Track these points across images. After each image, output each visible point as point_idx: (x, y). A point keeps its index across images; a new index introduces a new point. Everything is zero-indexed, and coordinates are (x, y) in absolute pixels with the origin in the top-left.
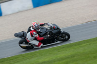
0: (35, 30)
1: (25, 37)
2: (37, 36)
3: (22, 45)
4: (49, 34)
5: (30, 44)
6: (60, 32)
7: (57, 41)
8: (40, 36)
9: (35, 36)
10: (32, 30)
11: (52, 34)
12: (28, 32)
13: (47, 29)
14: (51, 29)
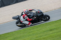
1: (20, 19)
3: (18, 24)
4: (36, 17)
5: (23, 24)
6: (43, 15)
7: (41, 21)
8: (30, 18)
9: (26, 18)
10: (24, 14)
11: (38, 16)
13: (34, 13)
14: (37, 13)
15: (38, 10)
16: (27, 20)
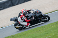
0: (24, 15)
2: (25, 19)
3: (16, 26)
4: (34, 17)
7: (41, 22)
9: (24, 19)
12: (19, 17)
13: (32, 14)
14: (35, 13)
15: (37, 10)
16: (25, 21)
